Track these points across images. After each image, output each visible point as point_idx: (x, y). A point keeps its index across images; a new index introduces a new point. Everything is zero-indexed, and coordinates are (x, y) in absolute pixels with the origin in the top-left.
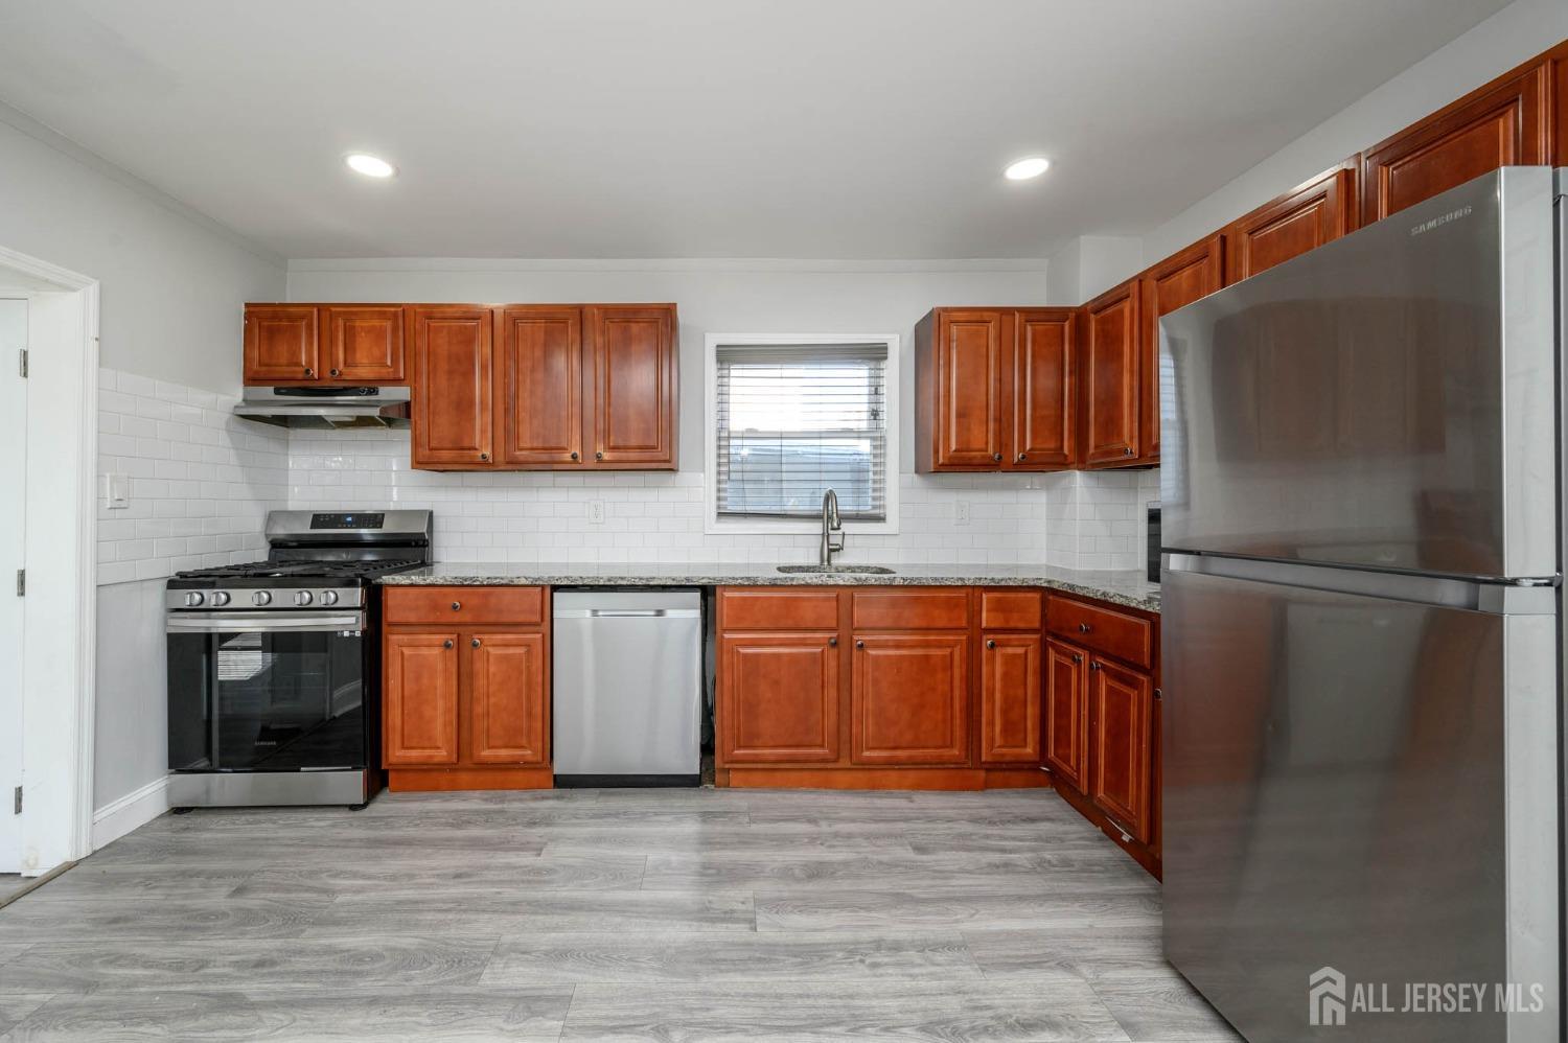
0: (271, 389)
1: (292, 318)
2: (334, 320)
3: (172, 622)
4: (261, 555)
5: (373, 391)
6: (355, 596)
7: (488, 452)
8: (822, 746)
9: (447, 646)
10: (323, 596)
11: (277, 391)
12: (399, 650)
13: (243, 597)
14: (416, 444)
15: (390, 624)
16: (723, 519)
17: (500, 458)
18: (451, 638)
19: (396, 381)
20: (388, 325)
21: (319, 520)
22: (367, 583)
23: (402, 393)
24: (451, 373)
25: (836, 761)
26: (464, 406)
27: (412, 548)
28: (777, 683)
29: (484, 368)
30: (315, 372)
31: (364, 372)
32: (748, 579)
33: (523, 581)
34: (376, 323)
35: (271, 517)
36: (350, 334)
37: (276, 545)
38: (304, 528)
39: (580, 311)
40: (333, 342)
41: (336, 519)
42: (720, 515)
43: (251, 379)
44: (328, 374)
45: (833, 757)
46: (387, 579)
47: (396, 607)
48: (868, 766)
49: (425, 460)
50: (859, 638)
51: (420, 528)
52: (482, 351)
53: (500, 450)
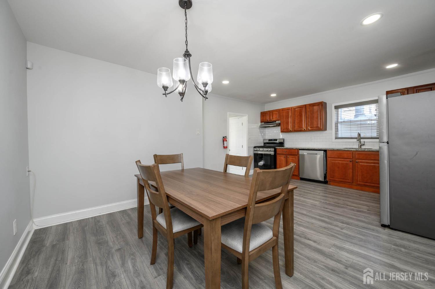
0: (263, 123)
1: (266, 113)
2: (271, 112)
3: (254, 152)
4: (263, 145)
5: (276, 122)
6: (273, 149)
7: (291, 130)
8: (349, 180)
9: (284, 157)
10: (269, 149)
11: (264, 123)
12: (278, 157)
13: (261, 149)
14: (281, 129)
15: (277, 154)
16: (336, 139)
17: (293, 130)
18: (285, 156)
19: (278, 120)
20: (277, 112)
21: (269, 140)
22: (274, 148)
23: (279, 122)
24: (286, 118)
25: (353, 183)
26: (287, 123)
27: (282, 144)
28: (339, 167)
29: (290, 117)
30: (268, 120)
31: (274, 119)
32: (333, 149)
33: (294, 148)
34: (276, 112)
35: (264, 140)
36: (273, 114)
37: (264, 143)
38: (268, 141)
39: (305, 105)
40: (270, 116)
41: (271, 140)
42: (336, 138)
43: (261, 122)
44: (270, 120)
45: (352, 182)
46: (277, 148)
47: (278, 152)
48: (359, 185)
49: (282, 131)
50: (357, 161)
51: (282, 141)
52: (290, 114)
53: (293, 129)
